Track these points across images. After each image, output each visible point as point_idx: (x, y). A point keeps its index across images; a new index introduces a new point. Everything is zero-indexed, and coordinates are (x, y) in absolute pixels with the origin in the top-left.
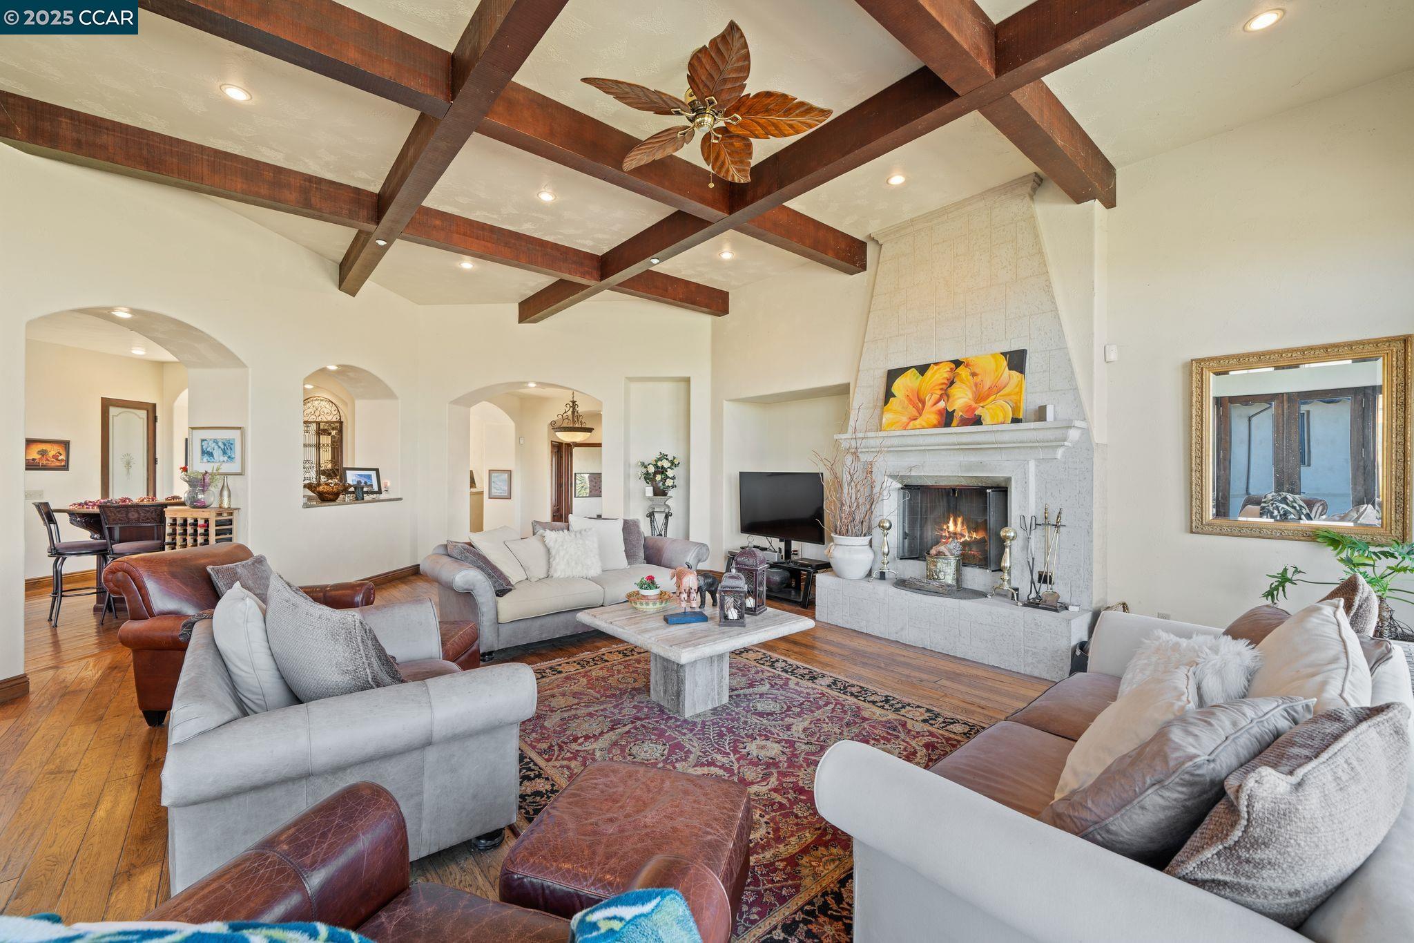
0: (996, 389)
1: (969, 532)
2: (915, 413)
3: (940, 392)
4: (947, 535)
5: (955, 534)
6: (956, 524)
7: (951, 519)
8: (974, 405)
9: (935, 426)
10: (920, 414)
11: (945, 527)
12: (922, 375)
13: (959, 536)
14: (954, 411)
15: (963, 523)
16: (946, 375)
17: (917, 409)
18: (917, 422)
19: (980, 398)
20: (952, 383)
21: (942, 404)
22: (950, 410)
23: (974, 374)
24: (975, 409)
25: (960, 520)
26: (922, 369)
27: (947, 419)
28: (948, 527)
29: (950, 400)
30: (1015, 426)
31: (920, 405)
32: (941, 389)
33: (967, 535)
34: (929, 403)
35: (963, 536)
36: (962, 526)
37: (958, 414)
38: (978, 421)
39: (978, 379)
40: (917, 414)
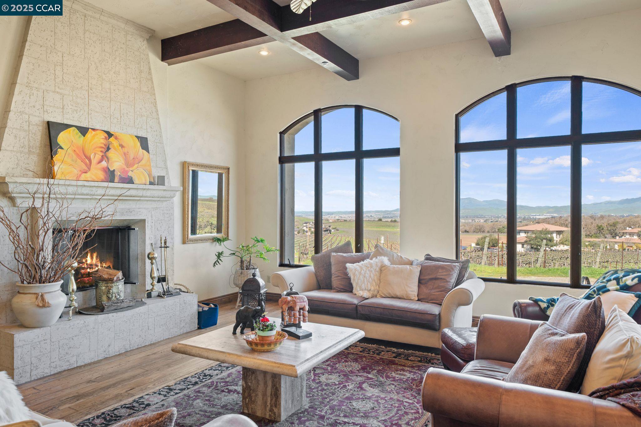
0: (137, 160)
1: (101, 263)
2: (85, 167)
3: (101, 154)
4: (86, 266)
5: (91, 265)
6: (92, 258)
7: (89, 255)
8: (127, 169)
9: (102, 181)
10: (89, 169)
11: (84, 261)
12: (84, 136)
13: (94, 267)
14: (114, 170)
15: (97, 257)
16: (102, 141)
17: (86, 164)
18: (88, 176)
19: (129, 164)
20: (108, 149)
21: (104, 164)
22: (112, 169)
23: (122, 146)
24: (127, 172)
25: (95, 255)
26: (84, 131)
27: (110, 176)
28: (86, 261)
29: (110, 162)
30: (152, 187)
31: (88, 162)
32: (101, 151)
33: (99, 265)
34: (94, 162)
35: (97, 266)
36: (97, 259)
37: (117, 173)
38: (130, 181)
39: (125, 150)
40: (86, 168)
